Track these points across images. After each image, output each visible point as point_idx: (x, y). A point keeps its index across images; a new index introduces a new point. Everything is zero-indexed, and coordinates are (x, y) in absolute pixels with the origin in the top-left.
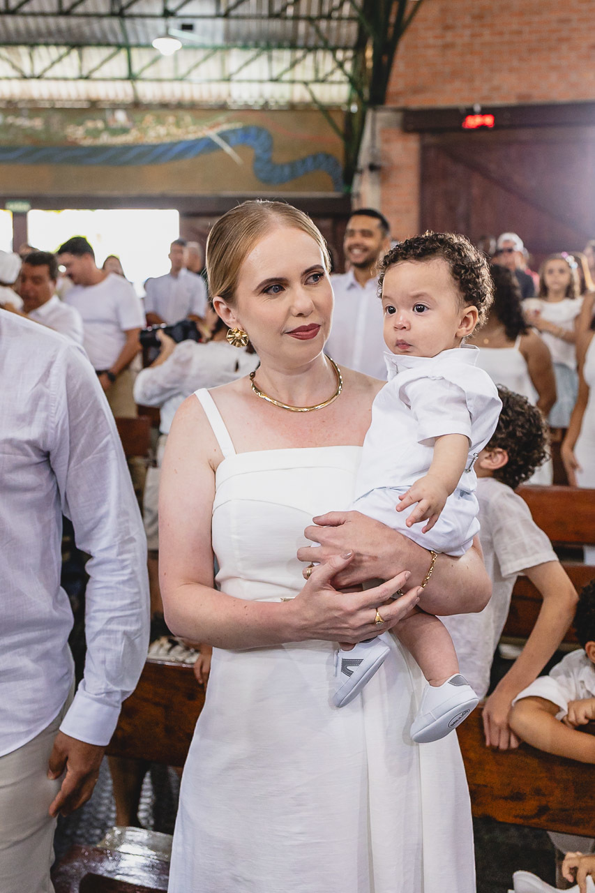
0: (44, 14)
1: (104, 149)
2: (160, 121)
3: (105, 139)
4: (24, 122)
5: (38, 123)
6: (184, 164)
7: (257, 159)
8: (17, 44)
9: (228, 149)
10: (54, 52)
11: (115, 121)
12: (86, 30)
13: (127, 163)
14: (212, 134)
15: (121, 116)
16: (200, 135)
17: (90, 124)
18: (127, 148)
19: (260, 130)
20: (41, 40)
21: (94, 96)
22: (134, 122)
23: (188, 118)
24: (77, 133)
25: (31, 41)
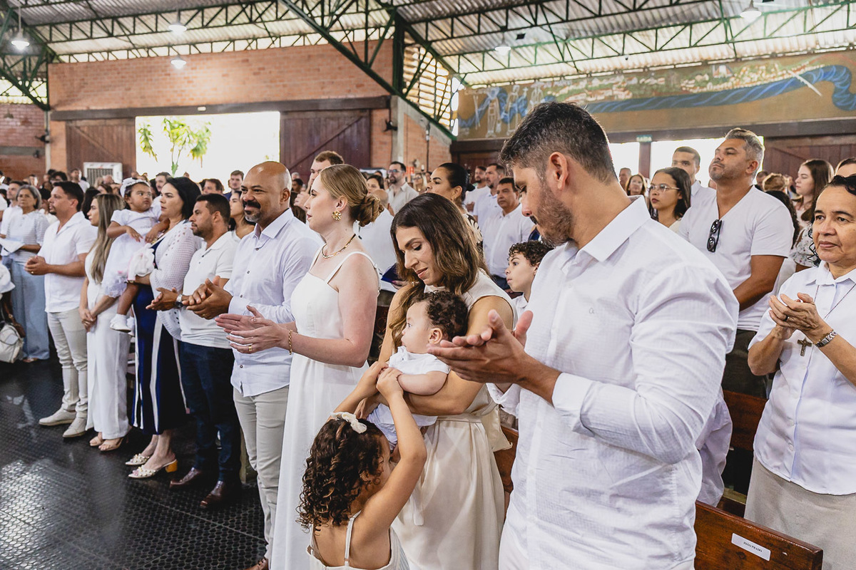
0: (664, 7)
1: (709, 94)
2: (753, 70)
3: (710, 87)
4: (652, 81)
5: (661, 81)
6: (772, 100)
7: (836, 91)
8: (647, 29)
9: (810, 86)
10: (673, 30)
11: (718, 73)
12: (695, 11)
13: (724, 103)
14: (797, 75)
15: (723, 69)
16: (786, 77)
17: (699, 78)
18: (726, 92)
19: (839, 68)
20: (663, 25)
21: (705, 57)
22: (733, 73)
23: (777, 64)
24: (689, 85)
25: (656, 26)
